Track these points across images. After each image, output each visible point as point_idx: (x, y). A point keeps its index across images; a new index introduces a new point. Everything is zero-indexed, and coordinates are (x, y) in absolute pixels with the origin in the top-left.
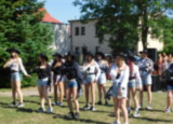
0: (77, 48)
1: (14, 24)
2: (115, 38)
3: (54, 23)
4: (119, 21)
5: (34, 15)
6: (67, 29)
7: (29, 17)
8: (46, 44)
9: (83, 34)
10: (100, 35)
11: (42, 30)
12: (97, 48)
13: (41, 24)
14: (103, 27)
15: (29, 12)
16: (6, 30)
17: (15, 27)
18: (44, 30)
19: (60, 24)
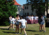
0: (26, 13)
3: (18, 5)
4: (39, 5)
5: (11, 3)
6: (22, 7)
7: (10, 4)
9: (28, 9)
11: (14, 8)
12: (32, 13)
13: (14, 6)
14: (34, 6)
15: (10, 2)
18: (14, 7)
19: (20, 6)
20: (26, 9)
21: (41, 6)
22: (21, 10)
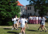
0: (28, 14)
1: (8, 6)
2: (40, 11)
3: (21, 6)
4: (41, 5)
6: (25, 8)
8: (18, 12)
9: (30, 9)
10: (35, 10)
12: (35, 14)
13: (17, 6)
14: (36, 7)
15: (13, 3)
16: (6, 8)
17: (8, 7)
18: (18, 8)
19: (23, 6)
20: (29, 9)
21: (44, 7)
22: (24, 11)
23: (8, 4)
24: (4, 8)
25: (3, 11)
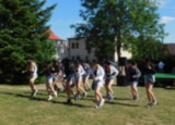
1: (29, 41)
2: (99, 50)
3: (57, 40)
4: (101, 39)
5: (43, 34)
6: (66, 44)
7: (39, 36)
8: (51, 54)
10: (88, 48)
11: (48, 45)
12: (87, 57)
14: (91, 43)
16: (24, 45)
19: (61, 41)
22: (62, 51)
23: (29, 36)
24: (19, 45)
25: (18, 51)
